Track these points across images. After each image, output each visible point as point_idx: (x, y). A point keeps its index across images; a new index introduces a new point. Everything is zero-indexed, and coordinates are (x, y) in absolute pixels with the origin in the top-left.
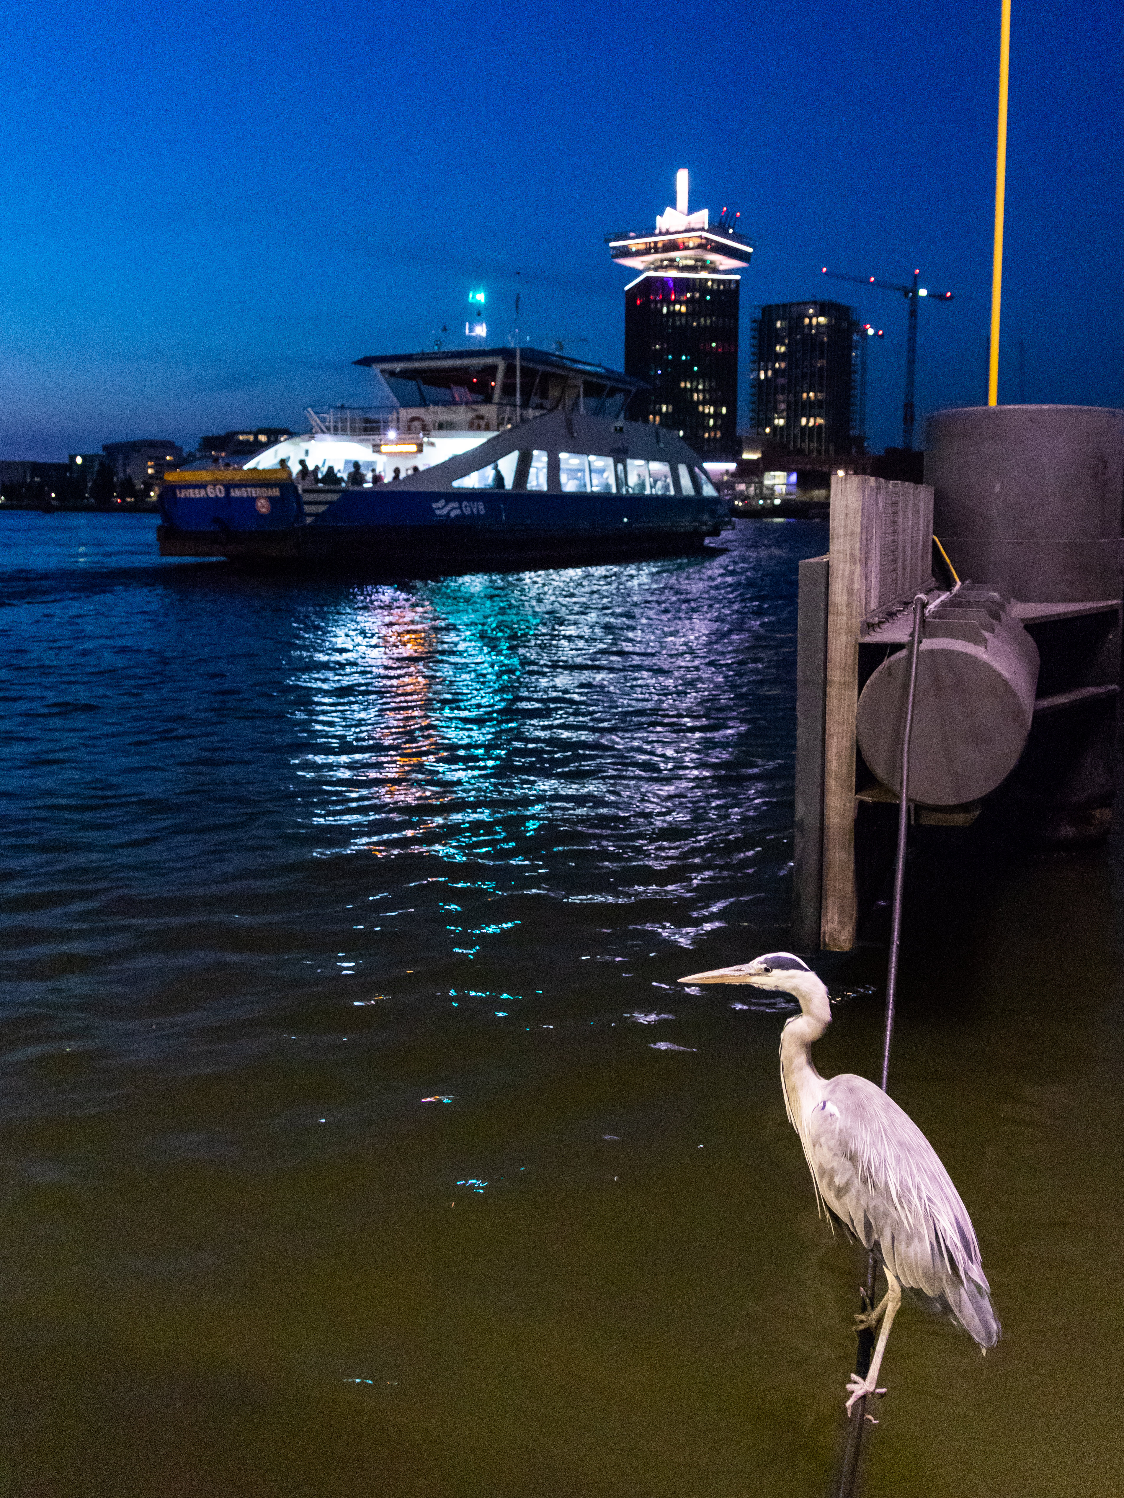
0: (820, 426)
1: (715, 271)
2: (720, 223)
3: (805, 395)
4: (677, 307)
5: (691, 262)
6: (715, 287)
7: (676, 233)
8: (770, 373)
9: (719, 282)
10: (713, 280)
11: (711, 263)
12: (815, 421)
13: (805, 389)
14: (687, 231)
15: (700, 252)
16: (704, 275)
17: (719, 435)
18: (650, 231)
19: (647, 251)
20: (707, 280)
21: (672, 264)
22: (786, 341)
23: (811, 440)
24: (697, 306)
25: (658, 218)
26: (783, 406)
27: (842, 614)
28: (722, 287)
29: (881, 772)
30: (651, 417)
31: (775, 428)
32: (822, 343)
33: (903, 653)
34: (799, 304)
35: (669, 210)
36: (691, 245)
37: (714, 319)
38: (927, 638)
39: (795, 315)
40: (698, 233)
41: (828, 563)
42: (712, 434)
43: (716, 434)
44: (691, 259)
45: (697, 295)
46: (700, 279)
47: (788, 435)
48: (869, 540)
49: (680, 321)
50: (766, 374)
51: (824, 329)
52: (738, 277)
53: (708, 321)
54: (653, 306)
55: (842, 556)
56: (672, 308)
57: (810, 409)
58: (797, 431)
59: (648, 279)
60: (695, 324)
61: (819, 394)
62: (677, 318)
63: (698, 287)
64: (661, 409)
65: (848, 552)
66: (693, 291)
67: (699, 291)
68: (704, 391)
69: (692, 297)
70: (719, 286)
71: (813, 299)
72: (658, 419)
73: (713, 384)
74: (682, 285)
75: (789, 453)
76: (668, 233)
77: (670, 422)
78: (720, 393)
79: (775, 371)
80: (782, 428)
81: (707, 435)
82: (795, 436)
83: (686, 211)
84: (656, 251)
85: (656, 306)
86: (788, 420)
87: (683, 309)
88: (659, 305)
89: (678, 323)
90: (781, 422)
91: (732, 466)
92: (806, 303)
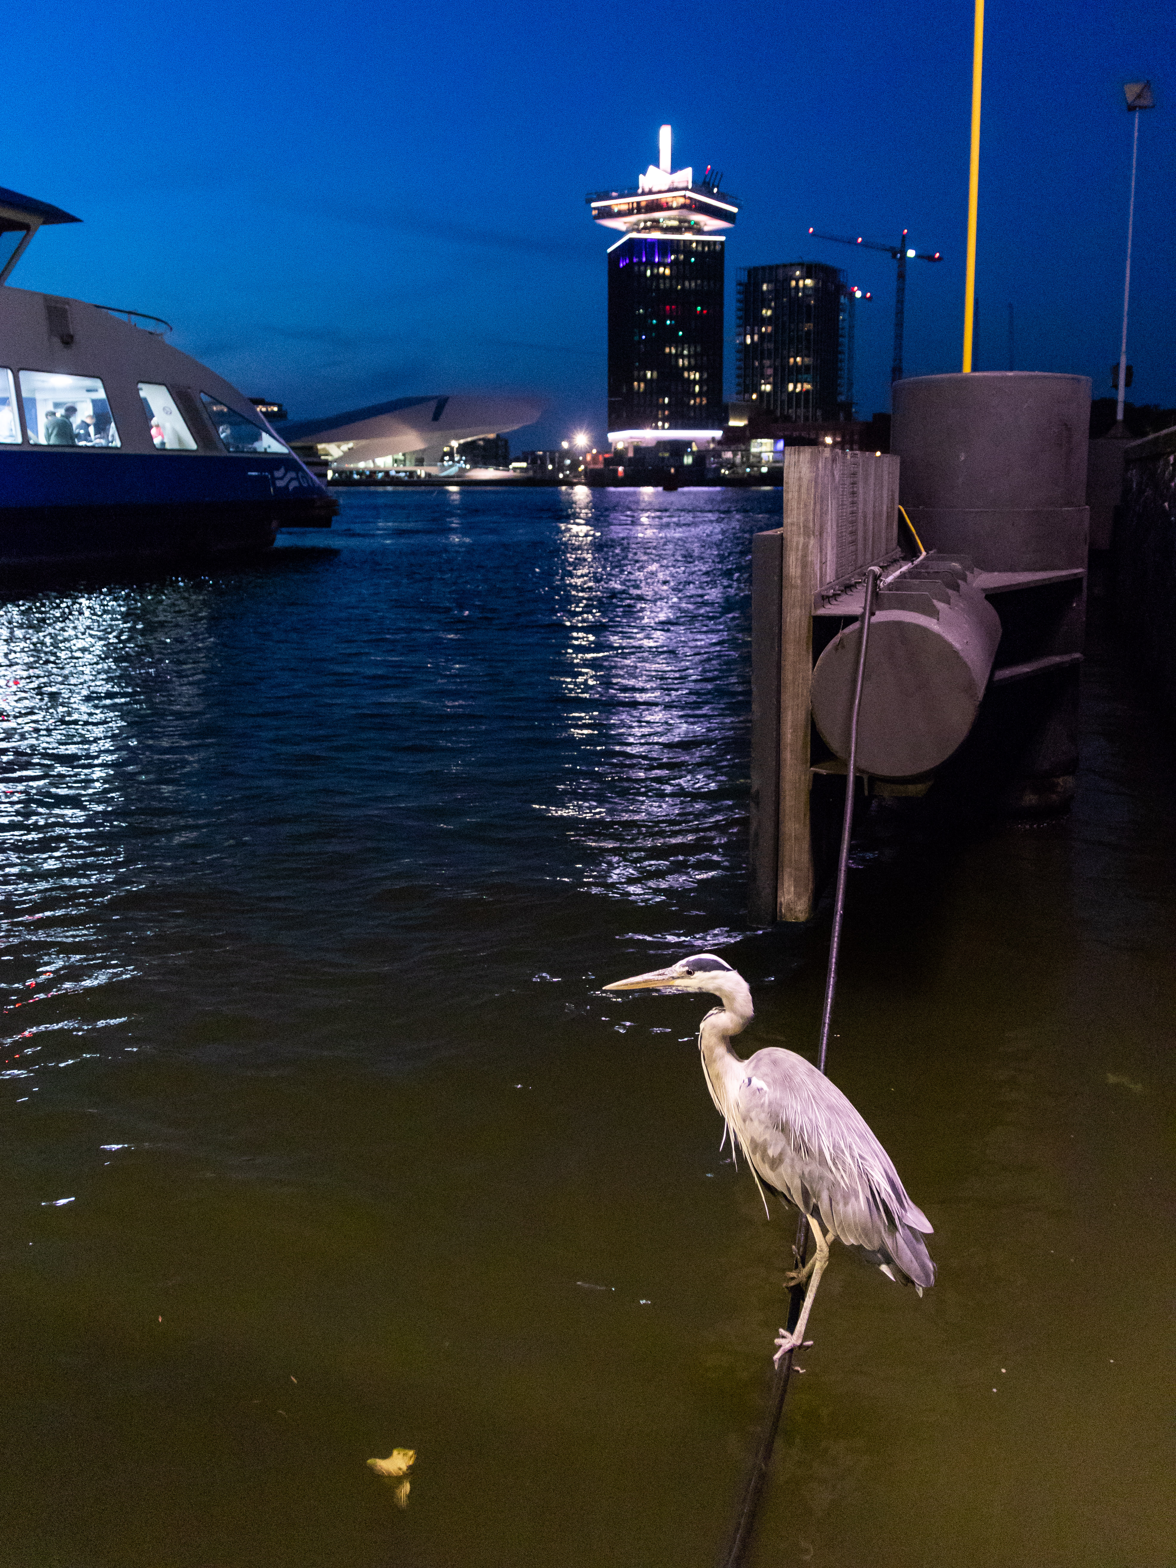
0: (807, 391)
1: (700, 232)
2: (704, 182)
3: (792, 360)
4: (661, 270)
5: (675, 223)
6: (700, 248)
7: (660, 192)
8: (756, 338)
9: (704, 243)
10: (698, 242)
11: (696, 223)
12: (802, 387)
13: (792, 354)
14: (670, 190)
15: (684, 212)
16: (688, 236)
17: (704, 402)
18: (633, 190)
19: (630, 212)
20: (691, 242)
21: (656, 225)
22: (773, 304)
23: (798, 406)
24: (681, 267)
25: (641, 176)
26: (770, 371)
27: (796, 587)
28: (706, 249)
29: (835, 744)
30: (636, 383)
31: (761, 394)
32: (809, 306)
33: (856, 626)
34: (785, 266)
35: (651, 169)
36: (675, 205)
37: (699, 282)
38: (879, 609)
39: (781, 277)
40: (682, 193)
41: (782, 535)
42: (698, 400)
43: (701, 401)
44: (674, 219)
45: (682, 257)
46: (684, 241)
47: (775, 401)
48: (823, 513)
49: (665, 284)
50: (752, 339)
51: (810, 292)
52: (723, 238)
53: (693, 284)
54: (636, 268)
55: (795, 528)
56: (656, 271)
57: (796, 374)
58: (785, 397)
59: (631, 240)
60: (679, 287)
61: (806, 360)
62: (661, 281)
63: (682, 248)
64: (645, 375)
65: (801, 525)
66: (676, 252)
67: (684, 252)
68: (689, 356)
69: (677, 259)
70: (703, 248)
71: (800, 260)
72: (642, 385)
73: (699, 349)
74: (665, 247)
75: (776, 420)
76: (651, 192)
77: (655, 389)
78: (705, 358)
79: (762, 336)
80: (769, 394)
81: (692, 402)
82: (782, 402)
83: (669, 170)
84: (639, 212)
85: (639, 269)
86: (775, 386)
87: (668, 272)
88: (642, 268)
89: (662, 286)
90: (768, 388)
91: (718, 434)
92: (792, 265)
